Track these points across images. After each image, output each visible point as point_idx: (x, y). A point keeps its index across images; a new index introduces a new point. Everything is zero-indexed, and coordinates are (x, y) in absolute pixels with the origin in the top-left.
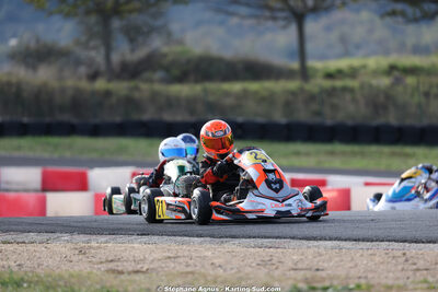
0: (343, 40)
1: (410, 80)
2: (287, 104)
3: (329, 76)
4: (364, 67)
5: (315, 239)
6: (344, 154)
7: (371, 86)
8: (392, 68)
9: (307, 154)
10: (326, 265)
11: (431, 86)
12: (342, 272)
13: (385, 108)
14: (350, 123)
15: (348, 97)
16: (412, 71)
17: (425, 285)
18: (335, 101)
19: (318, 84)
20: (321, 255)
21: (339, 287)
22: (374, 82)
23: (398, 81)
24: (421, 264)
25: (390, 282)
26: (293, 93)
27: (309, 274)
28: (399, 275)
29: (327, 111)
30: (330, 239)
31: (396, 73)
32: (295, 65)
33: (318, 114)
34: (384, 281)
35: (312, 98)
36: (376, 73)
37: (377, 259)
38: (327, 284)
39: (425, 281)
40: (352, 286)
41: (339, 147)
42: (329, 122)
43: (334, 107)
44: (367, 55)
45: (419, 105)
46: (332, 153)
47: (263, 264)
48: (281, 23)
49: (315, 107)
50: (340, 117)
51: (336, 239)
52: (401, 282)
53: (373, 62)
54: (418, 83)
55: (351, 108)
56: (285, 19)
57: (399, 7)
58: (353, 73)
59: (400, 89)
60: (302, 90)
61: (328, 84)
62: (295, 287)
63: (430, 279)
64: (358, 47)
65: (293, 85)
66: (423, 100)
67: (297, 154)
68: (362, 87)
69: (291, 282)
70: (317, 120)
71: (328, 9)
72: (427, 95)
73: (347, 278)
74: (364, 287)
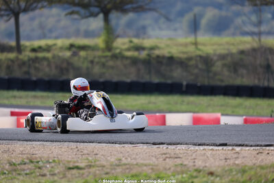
0: (42, 27)
1: (82, 53)
2: (8, 67)
3: (34, 50)
4: (55, 45)
5: (30, 141)
6: (42, 97)
7: (59, 57)
8: (72, 46)
9: (21, 97)
10: (37, 152)
11: (95, 57)
12: (45, 156)
13: (67, 70)
14: (46, 79)
15: (45, 63)
16: (83, 48)
17: (87, 161)
18: (37, 65)
19: (27, 55)
20: (34, 148)
21: (45, 161)
22: (61, 54)
23: (75, 54)
24: (85, 152)
25: (70, 159)
26: (12, 61)
27: (29, 156)
28: (74, 156)
29: (32, 71)
30: (38, 141)
31: (74, 49)
32: (13, 43)
33: (27, 73)
34: (66, 159)
35: (24, 63)
36: (61, 48)
37: (63, 150)
38: (39, 160)
39: (87, 159)
40: (51, 161)
41: (39, 94)
42: (34, 78)
43: (37, 69)
44: (57, 38)
45: (88, 68)
46: (35, 97)
47: (5, 152)
48: (5, 18)
49: (25, 69)
50: (40, 75)
51: (41, 141)
52: (75, 160)
53: (60, 42)
54: (87, 55)
55: (47, 70)
56: (8, 15)
57: (76, 9)
58: (48, 49)
59: (76, 58)
60: (17, 58)
61: (33, 55)
62: (23, 161)
63: (90, 159)
64: (51, 31)
65: (12, 55)
66: (90, 65)
67: (15, 97)
68: (54, 57)
69: (20, 159)
70: (27, 77)
71: (33, 9)
72: (92, 62)
73: (49, 157)
74: (57, 161)
